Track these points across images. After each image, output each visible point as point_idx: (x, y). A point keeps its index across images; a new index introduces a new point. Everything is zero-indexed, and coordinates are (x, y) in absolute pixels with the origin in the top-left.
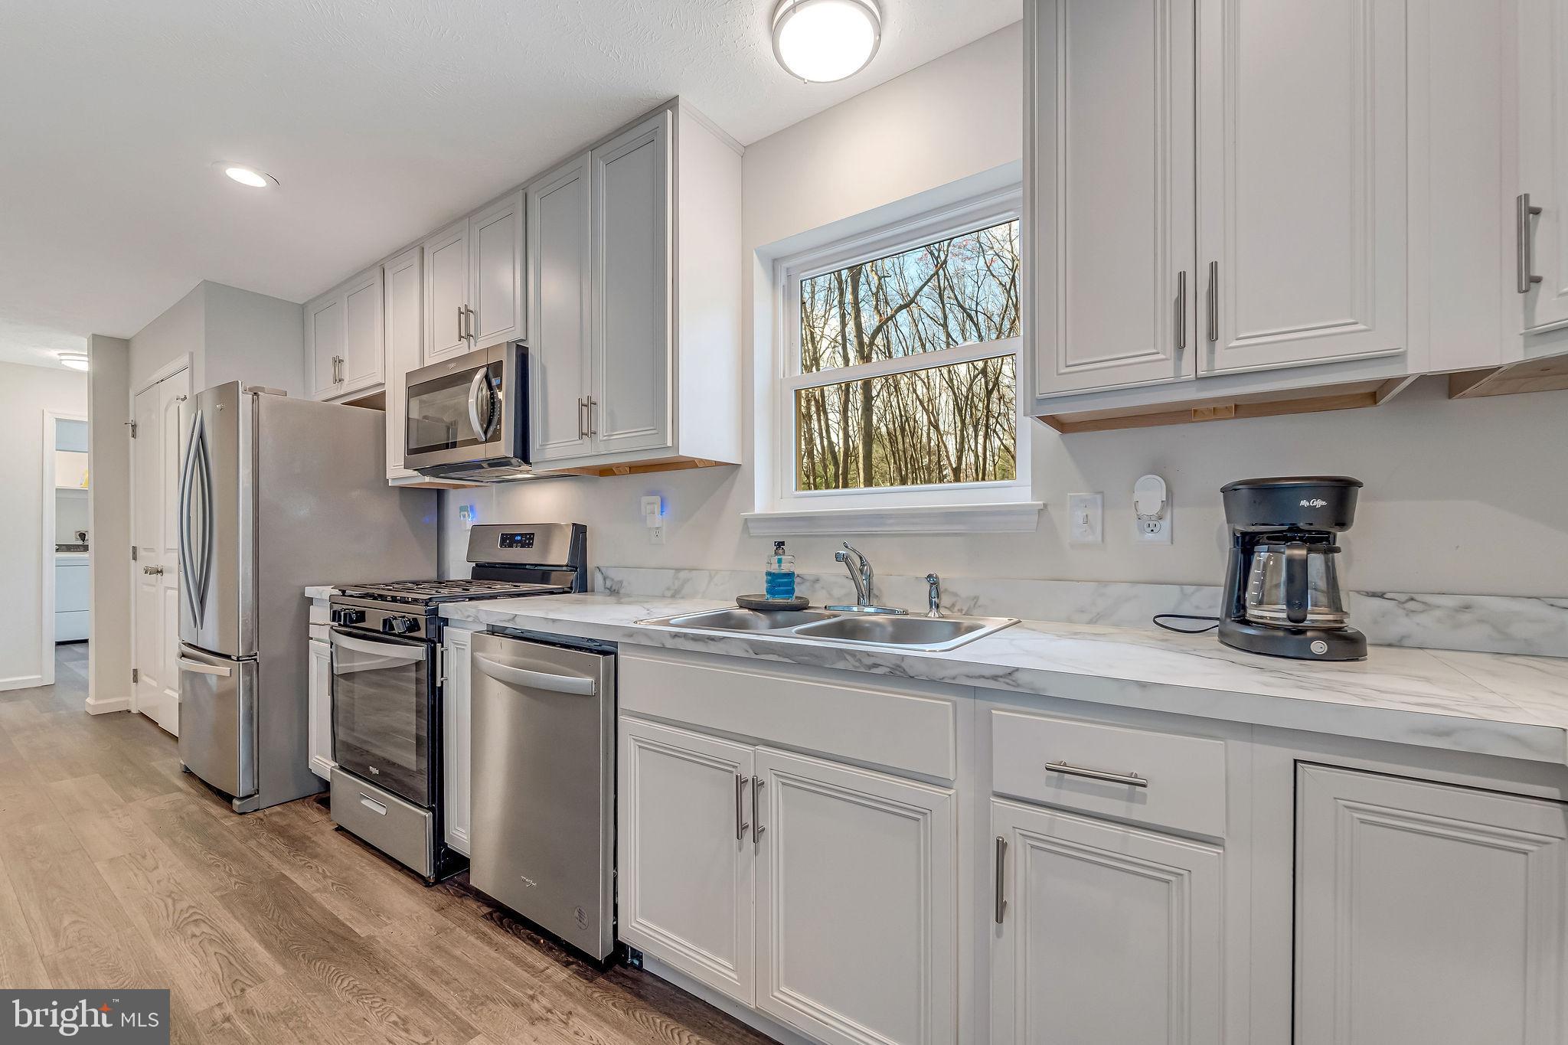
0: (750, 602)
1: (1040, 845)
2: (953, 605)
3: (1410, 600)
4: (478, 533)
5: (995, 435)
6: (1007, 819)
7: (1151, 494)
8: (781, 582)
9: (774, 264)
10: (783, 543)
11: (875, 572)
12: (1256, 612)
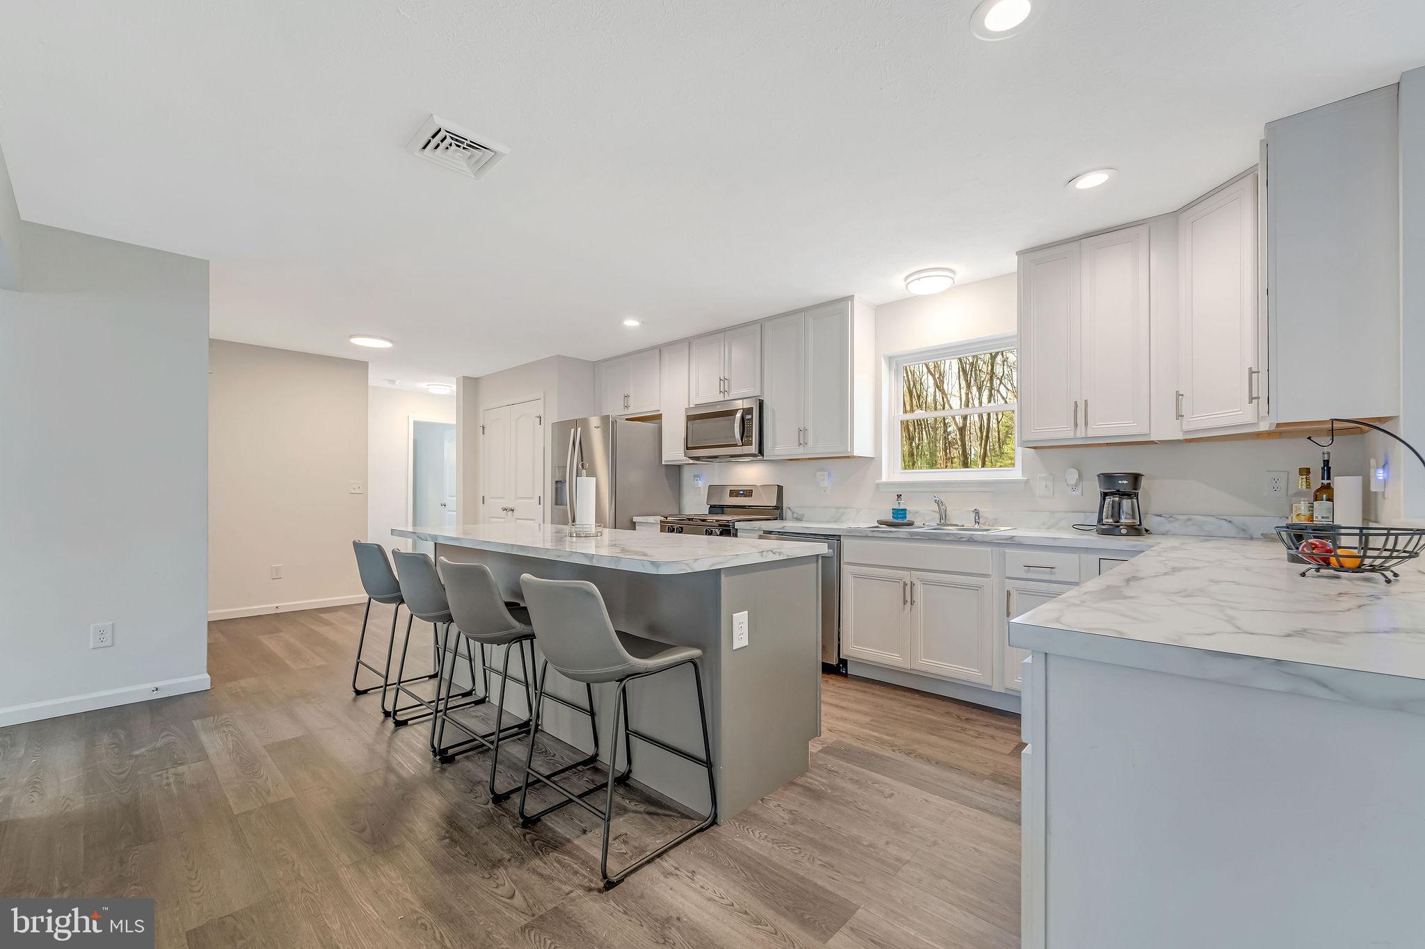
0: (887, 522)
1: (1022, 592)
2: (985, 523)
3: (1171, 517)
4: (713, 490)
5: (999, 395)
6: (1010, 585)
7: (1073, 476)
8: (900, 513)
9: (890, 359)
10: (901, 495)
11: (948, 508)
12: (1106, 520)
